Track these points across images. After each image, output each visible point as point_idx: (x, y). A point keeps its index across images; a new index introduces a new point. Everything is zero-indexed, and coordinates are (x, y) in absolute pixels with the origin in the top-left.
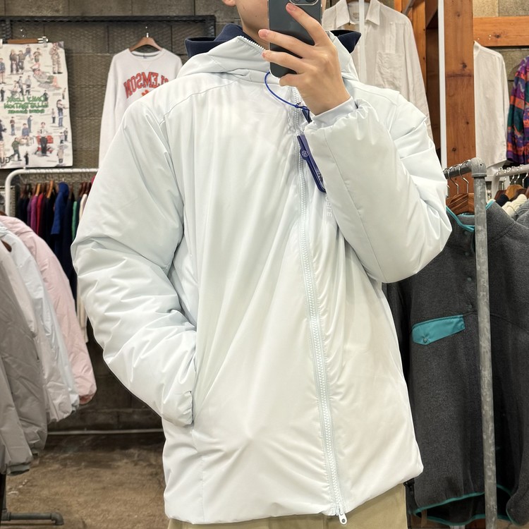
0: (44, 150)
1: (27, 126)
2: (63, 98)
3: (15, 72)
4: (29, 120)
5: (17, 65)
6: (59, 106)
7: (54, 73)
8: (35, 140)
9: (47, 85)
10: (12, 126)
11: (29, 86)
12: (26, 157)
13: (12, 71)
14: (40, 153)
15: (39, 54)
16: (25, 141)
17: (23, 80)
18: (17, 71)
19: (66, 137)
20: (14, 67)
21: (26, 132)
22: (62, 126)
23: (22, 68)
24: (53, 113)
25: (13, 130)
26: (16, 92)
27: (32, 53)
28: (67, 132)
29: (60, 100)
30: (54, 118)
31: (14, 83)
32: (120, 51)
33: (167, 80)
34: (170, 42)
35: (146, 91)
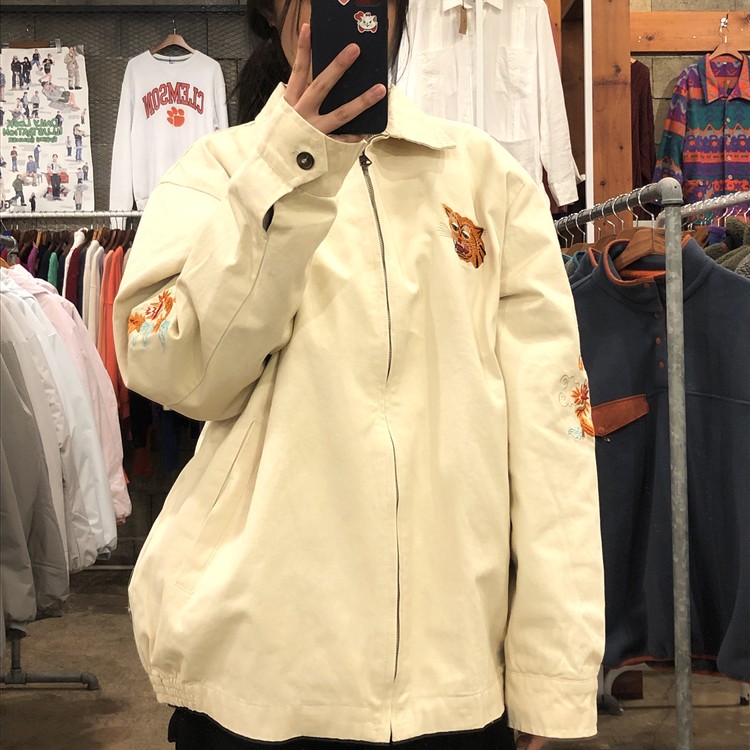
0: (56, 192)
1: (33, 159)
2: (83, 122)
3: (18, 86)
4: (36, 151)
5: (21, 76)
6: (77, 133)
7: (71, 88)
8: (44, 178)
9: (61, 104)
10: (14, 159)
11: (36, 105)
12: (32, 201)
13: (14, 85)
14: (50, 195)
15: (51, 62)
16: (30, 179)
17: (29, 98)
18: (21, 84)
19: (86, 174)
20: (17, 78)
21: (32, 168)
22: (80, 159)
23: (28, 81)
24: (69, 142)
25: (15, 164)
26: (20, 113)
27: (41, 60)
28: (87, 168)
29: (77, 125)
30: (69, 149)
31: (16, 102)
32: (138, 54)
33: (201, 94)
34: (205, 41)
35: (173, 108)
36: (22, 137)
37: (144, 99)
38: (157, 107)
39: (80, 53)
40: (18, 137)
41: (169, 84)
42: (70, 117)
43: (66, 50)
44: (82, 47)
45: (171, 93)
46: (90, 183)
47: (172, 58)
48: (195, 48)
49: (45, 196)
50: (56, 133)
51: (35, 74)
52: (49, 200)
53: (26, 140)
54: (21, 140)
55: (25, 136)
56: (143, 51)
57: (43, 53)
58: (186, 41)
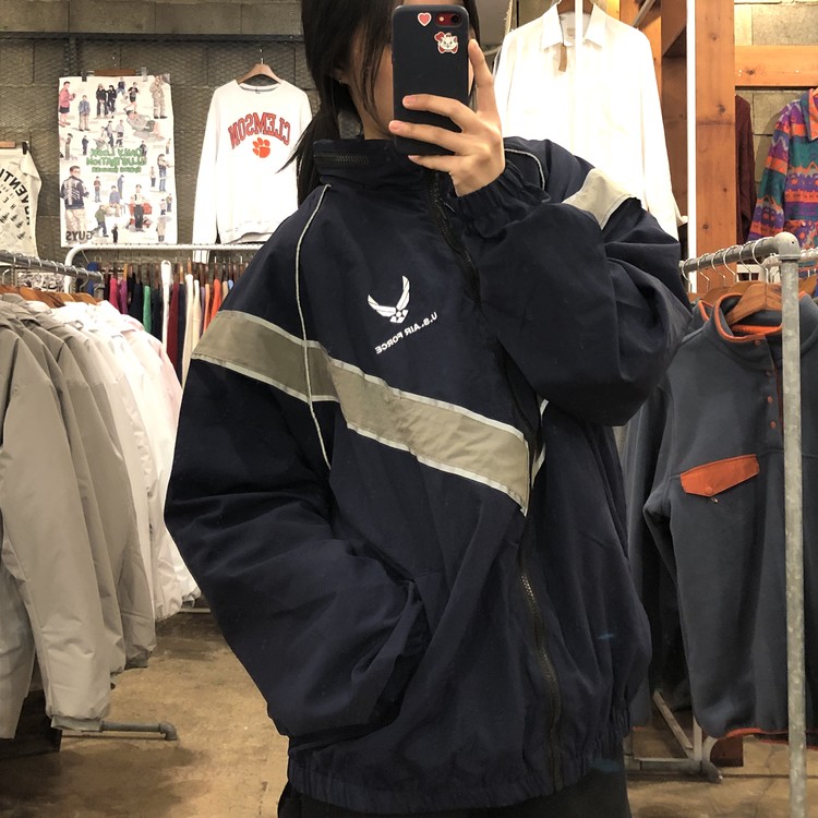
0: (139, 223)
1: (117, 190)
2: (167, 152)
3: (102, 114)
4: (120, 182)
5: (107, 104)
6: (161, 163)
7: (156, 117)
8: (128, 209)
9: (146, 134)
10: (97, 189)
11: (121, 134)
12: (115, 232)
13: (99, 113)
14: (133, 226)
15: (137, 90)
16: (113, 210)
17: (114, 126)
18: (106, 113)
19: (169, 206)
20: (102, 107)
21: (115, 198)
22: (164, 190)
23: (113, 109)
24: (152, 173)
25: (98, 194)
26: (104, 142)
27: (127, 88)
28: (171, 199)
29: (162, 155)
30: (153, 180)
31: (101, 131)
32: (225, 83)
33: (287, 125)
34: (292, 71)
35: (259, 139)
36: (105, 166)
37: (230, 129)
38: (243, 138)
39: (166, 81)
40: (102, 166)
41: (255, 114)
42: (155, 146)
43: (151, 78)
44: (168, 76)
45: (257, 124)
46: (173, 215)
47: (259, 88)
48: (281, 78)
49: (127, 227)
50: (139, 163)
51: (121, 102)
52: (132, 231)
53: (110, 170)
54: (105, 170)
55: (109, 166)
56: (230, 80)
57: (129, 81)
58: (273, 71)
